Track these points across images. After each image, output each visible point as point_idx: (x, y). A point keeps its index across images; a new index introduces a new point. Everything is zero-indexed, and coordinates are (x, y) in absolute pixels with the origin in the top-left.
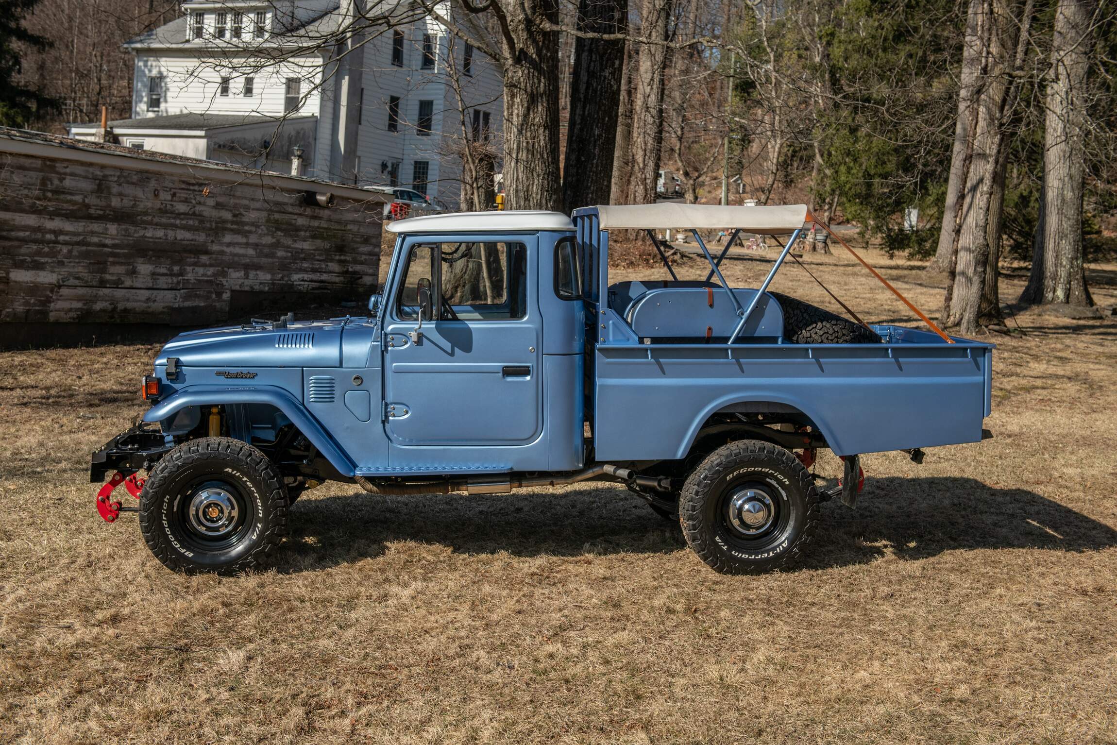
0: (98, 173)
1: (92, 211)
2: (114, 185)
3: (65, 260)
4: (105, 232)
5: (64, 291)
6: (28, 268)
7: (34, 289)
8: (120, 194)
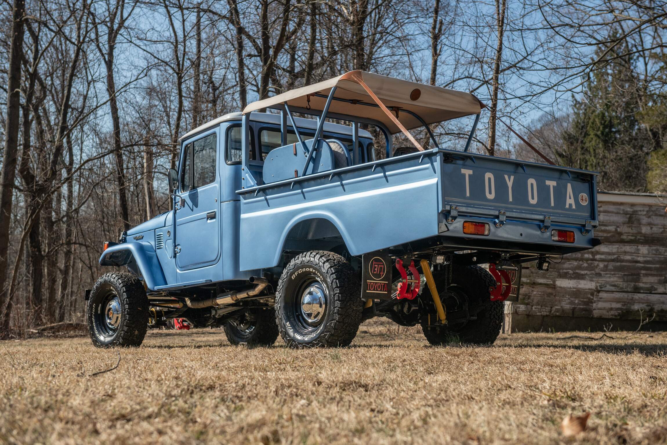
0: (629, 209)
1: (624, 237)
2: (644, 217)
3: (602, 272)
4: (637, 251)
5: (603, 295)
6: (571, 278)
7: (577, 293)
8: (650, 224)
